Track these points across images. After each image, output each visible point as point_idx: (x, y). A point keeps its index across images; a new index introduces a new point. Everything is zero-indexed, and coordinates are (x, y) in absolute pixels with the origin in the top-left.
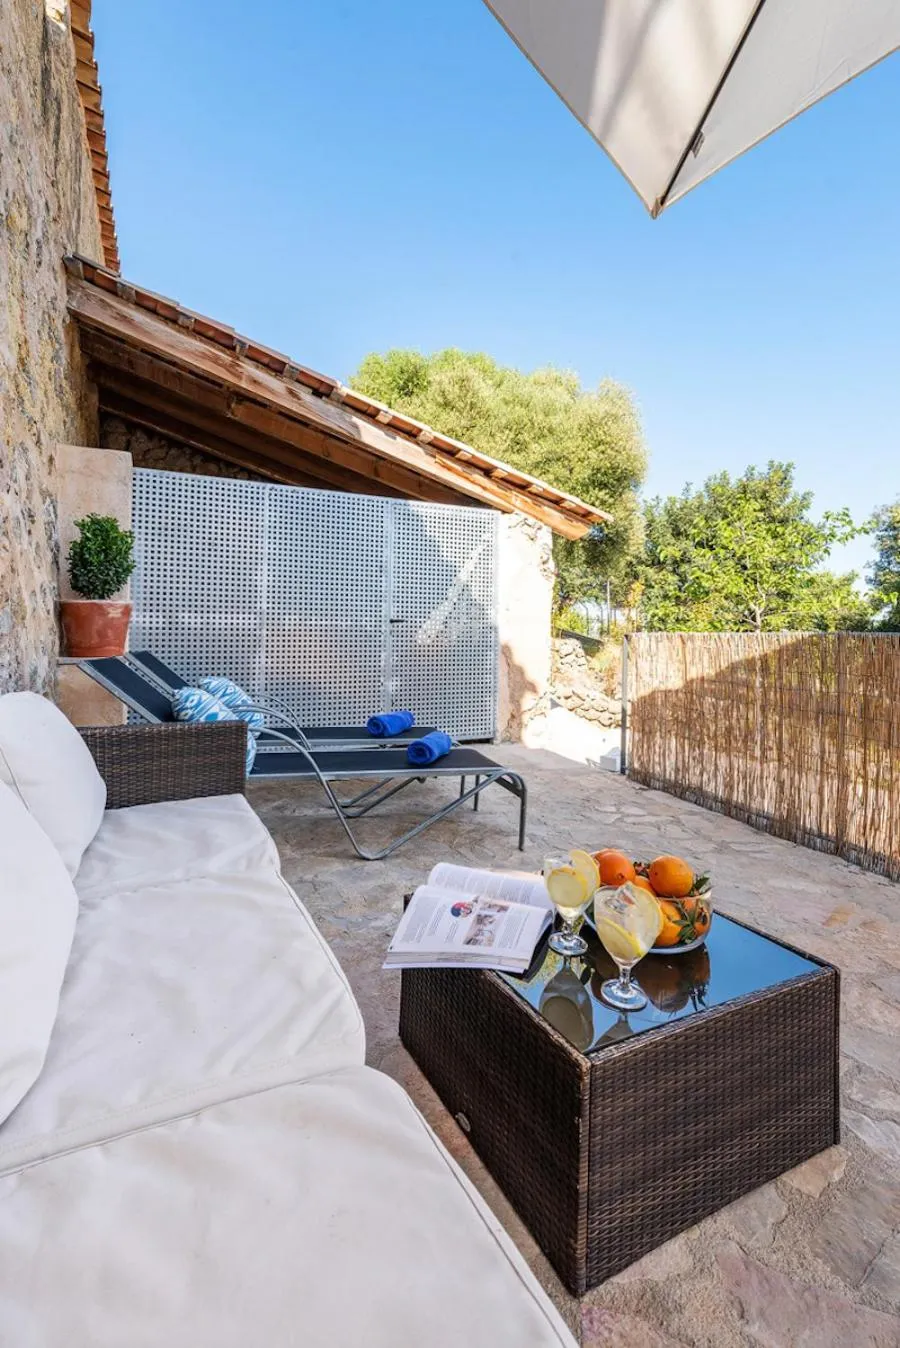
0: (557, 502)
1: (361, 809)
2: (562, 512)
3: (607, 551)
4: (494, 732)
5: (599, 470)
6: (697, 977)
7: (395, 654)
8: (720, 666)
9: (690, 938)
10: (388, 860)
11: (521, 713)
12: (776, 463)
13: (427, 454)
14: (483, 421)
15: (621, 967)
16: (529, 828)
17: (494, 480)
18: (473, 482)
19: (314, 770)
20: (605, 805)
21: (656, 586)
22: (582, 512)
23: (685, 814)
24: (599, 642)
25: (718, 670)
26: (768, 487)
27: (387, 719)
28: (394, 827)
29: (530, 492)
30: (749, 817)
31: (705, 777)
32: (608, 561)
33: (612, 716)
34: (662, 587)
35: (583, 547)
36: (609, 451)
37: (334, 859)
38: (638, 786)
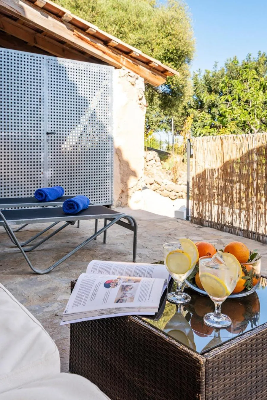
0: (147, 63)
1: (32, 247)
2: (150, 69)
3: (173, 99)
4: (112, 201)
5: (168, 50)
6: (253, 311)
7: (50, 154)
8: (243, 154)
9: (250, 287)
10: (52, 273)
11: (127, 190)
12: (262, 53)
13: (68, 29)
14: (100, 18)
15: (216, 304)
16: (138, 250)
17: (110, 48)
18: (97, 48)
19: (3, 220)
20: (179, 236)
21: (199, 121)
22: (162, 70)
23: (224, 238)
24: (168, 153)
25: (241, 155)
26: (258, 66)
27: (47, 190)
28: (55, 255)
29: (131, 57)
30: (258, 237)
31: (235, 216)
32: (173, 106)
33: (177, 194)
34: (202, 121)
35: (159, 97)
36: (174, 39)
37: (16, 275)
38: (196, 226)
